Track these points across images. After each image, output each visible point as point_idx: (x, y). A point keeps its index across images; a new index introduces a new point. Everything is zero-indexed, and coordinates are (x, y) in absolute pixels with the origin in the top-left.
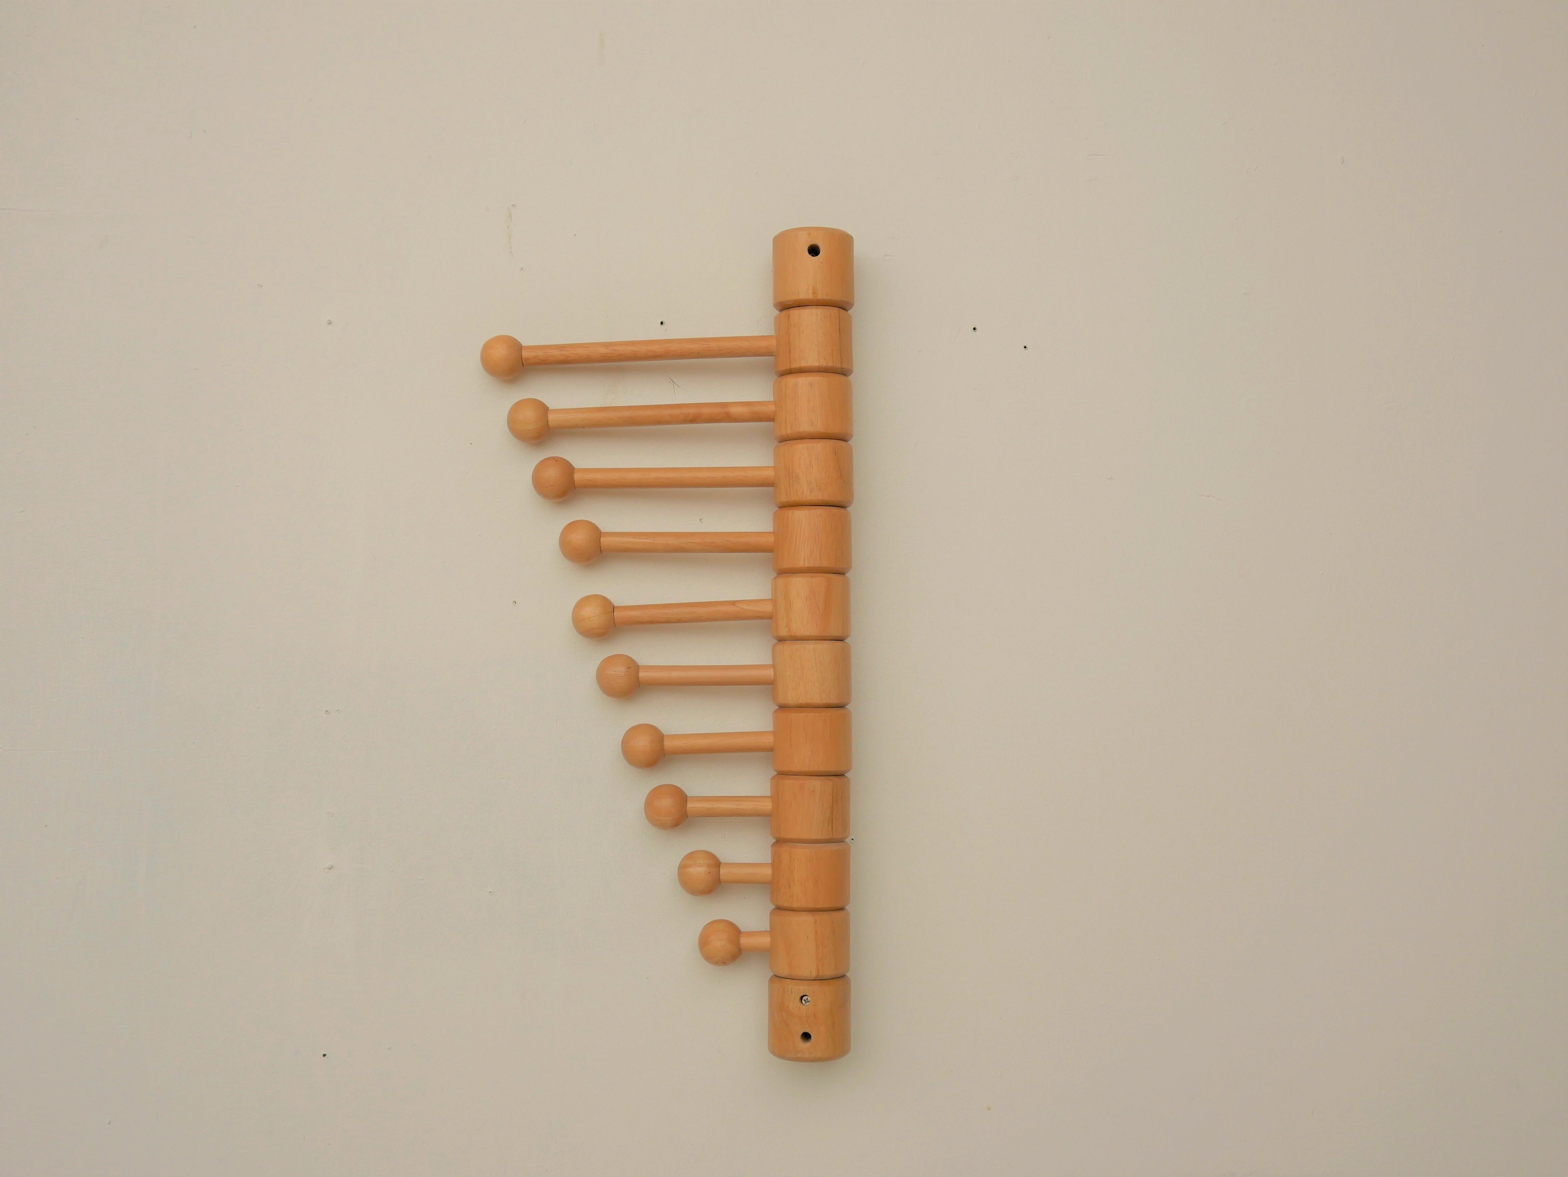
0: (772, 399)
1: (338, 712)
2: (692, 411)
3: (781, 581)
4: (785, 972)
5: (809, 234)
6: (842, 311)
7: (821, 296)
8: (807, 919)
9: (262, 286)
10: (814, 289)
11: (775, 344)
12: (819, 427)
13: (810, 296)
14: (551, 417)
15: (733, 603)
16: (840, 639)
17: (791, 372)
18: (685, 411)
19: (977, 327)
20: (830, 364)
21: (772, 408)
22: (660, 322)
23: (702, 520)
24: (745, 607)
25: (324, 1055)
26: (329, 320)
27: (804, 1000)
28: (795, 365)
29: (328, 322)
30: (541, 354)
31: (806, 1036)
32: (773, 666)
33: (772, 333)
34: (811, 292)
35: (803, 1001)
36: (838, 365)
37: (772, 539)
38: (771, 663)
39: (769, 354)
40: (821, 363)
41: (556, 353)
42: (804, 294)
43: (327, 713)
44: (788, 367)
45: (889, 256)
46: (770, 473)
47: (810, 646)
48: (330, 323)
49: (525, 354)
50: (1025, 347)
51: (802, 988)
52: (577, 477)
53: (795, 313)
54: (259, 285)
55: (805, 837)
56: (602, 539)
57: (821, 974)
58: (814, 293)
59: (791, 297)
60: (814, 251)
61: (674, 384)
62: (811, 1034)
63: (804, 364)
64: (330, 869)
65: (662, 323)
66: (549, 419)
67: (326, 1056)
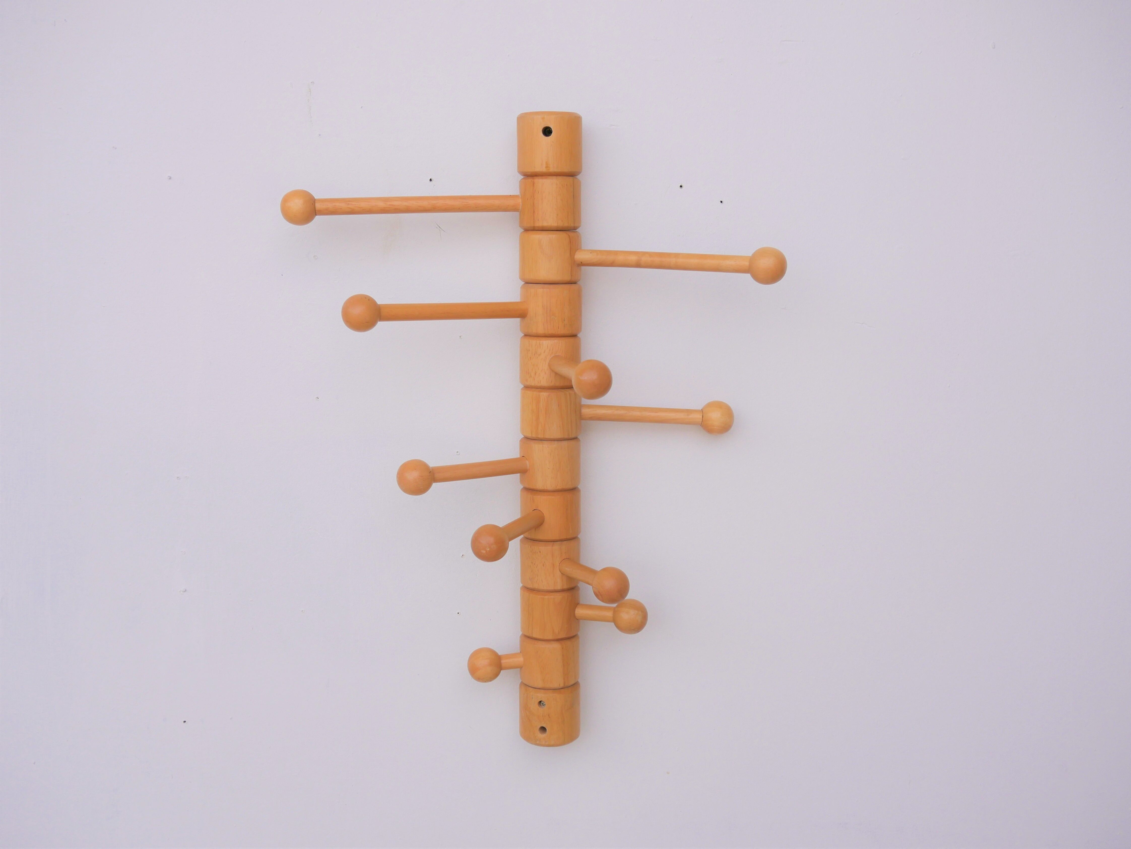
5: (543, 118)
6: (573, 180)
7: (552, 170)
9: (116, 148)
10: (547, 164)
11: (521, 203)
13: (545, 169)
17: (533, 229)
19: (683, 185)
20: (566, 225)
22: (429, 179)
26: (169, 176)
27: (542, 703)
29: (169, 178)
30: (330, 206)
31: (543, 729)
33: (518, 194)
34: (544, 166)
35: (541, 704)
36: (570, 225)
39: (519, 211)
41: (344, 206)
42: (539, 167)
43: (178, 478)
44: (532, 225)
45: (613, 125)
48: (170, 178)
49: (318, 206)
50: (721, 202)
51: (539, 696)
53: (539, 182)
54: (113, 147)
58: (547, 167)
59: (529, 170)
60: (547, 132)
61: (440, 229)
62: (546, 728)
63: (545, 224)
64: (184, 592)
65: (431, 180)
67: (186, 722)
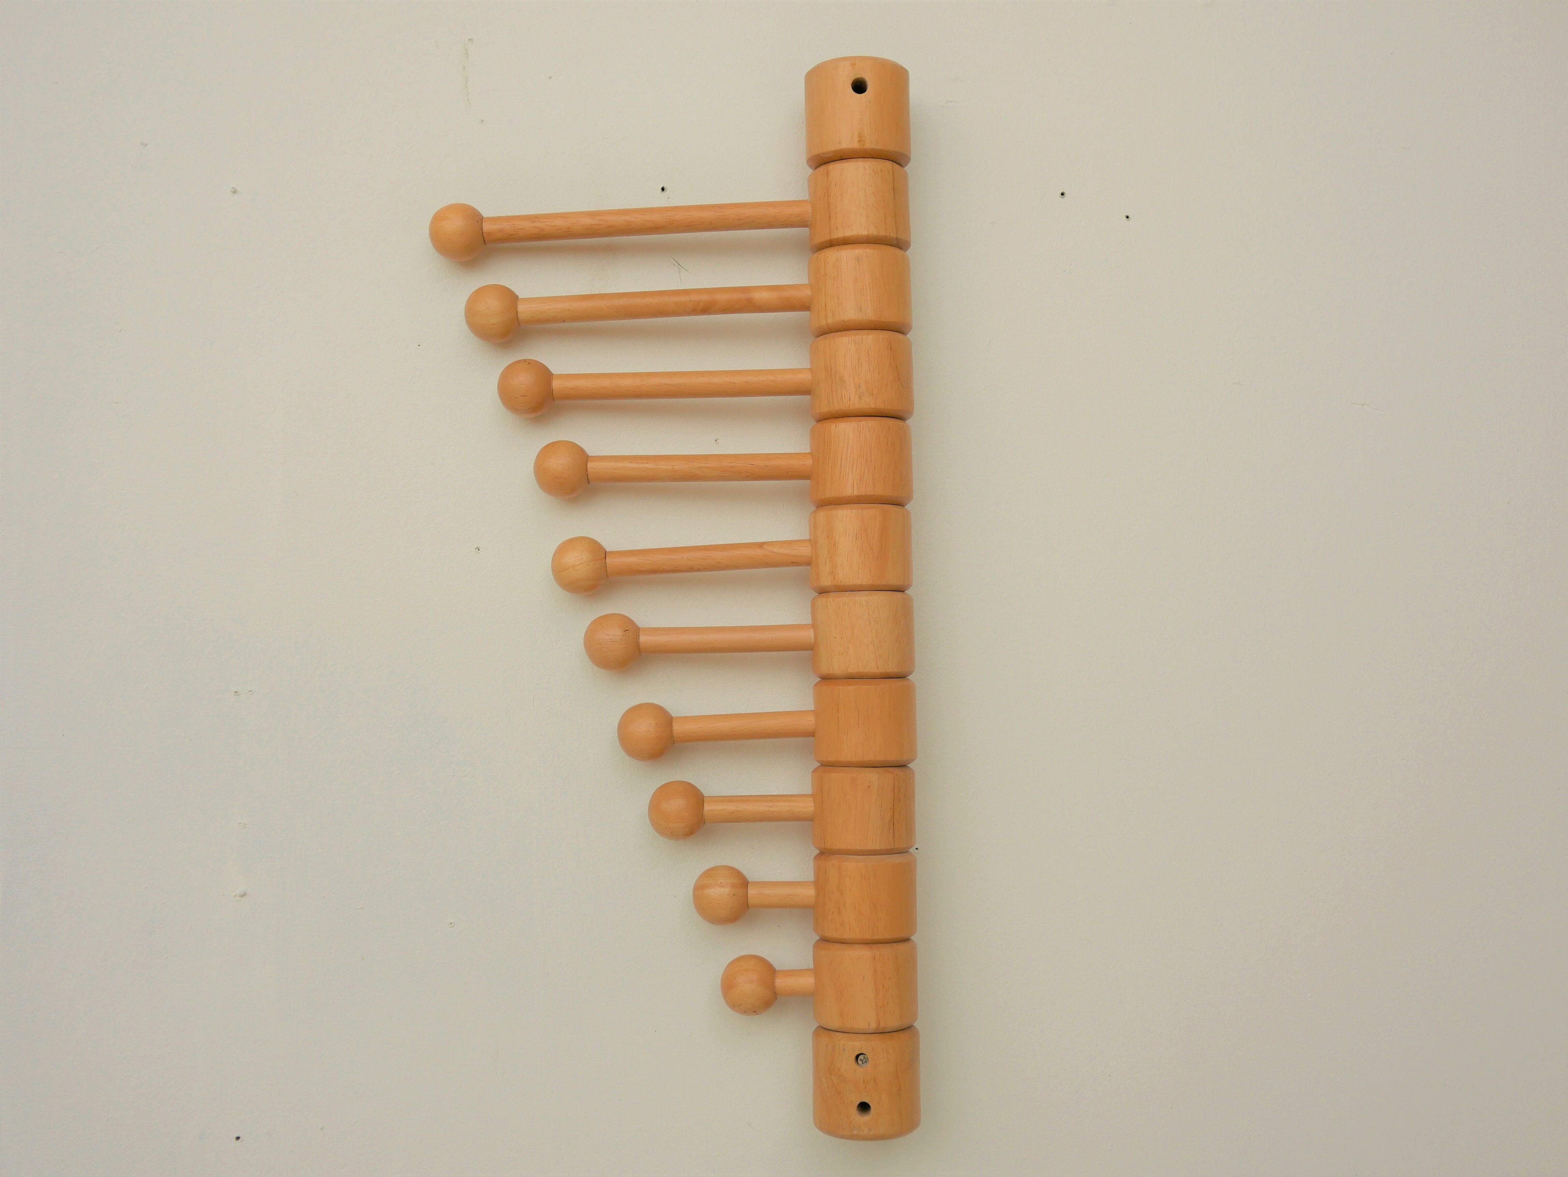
0: (807, 282)
1: (251, 693)
2: (704, 297)
3: (822, 515)
4: (835, 1024)
5: (853, 65)
6: (897, 166)
7: (869, 145)
8: (864, 953)
9: (146, 145)
10: (860, 135)
11: (810, 210)
12: (869, 314)
13: (855, 145)
14: (521, 308)
15: (761, 545)
16: (900, 590)
17: (831, 244)
18: (695, 298)
19: (1065, 192)
20: (883, 233)
21: (808, 292)
22: (661, 188)
23: (718, 441)
24: (776, 550)
25: (238, 1138)
26: (233, 188)
27: (861, 1060)
28: (838, 234)
29: (233, 190)
30: (506, 226)
31: (864, 1107)
32: (814, 626)
33: (806, 197)
34: (856, 139)
35: (860, 1062)
36: (893, 235)
37: (809, 462)
38: (810, 622)
39: (803, 224)
40: (870, 232)
41: (528, 225)
42: (847, 143)
43: (236, 694)
44: (827, 238)
45: (952, 102)
46: (806, 377)
47: (862, 598)
48: (235, 192)
49: (487, 227)
50: (1127, 217)
51: (858, 1045)
52: (556, 384)
53: (836, 168)
54: (142, 144)
55: (858, 848)
56: (590, 465)
57: (882, 1025)
58: (859, 141)
59: (831, 147)
60: (859, 87)
61: (679, 266)
62: (870, 1105)
63: (848, 233)
64: (242, 896)
65: (663, 189)
66: (519, 310)
67: (240, 1139)
